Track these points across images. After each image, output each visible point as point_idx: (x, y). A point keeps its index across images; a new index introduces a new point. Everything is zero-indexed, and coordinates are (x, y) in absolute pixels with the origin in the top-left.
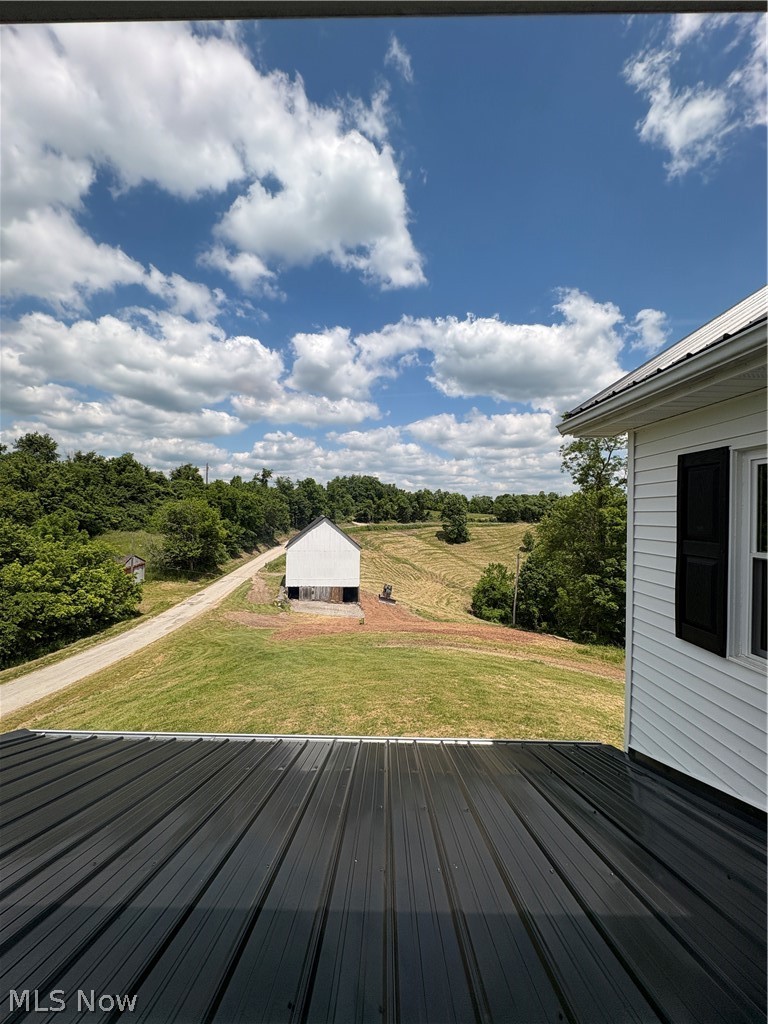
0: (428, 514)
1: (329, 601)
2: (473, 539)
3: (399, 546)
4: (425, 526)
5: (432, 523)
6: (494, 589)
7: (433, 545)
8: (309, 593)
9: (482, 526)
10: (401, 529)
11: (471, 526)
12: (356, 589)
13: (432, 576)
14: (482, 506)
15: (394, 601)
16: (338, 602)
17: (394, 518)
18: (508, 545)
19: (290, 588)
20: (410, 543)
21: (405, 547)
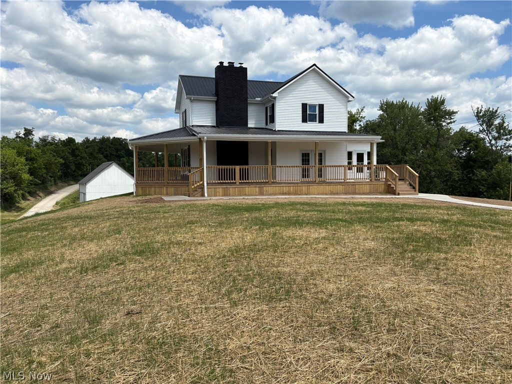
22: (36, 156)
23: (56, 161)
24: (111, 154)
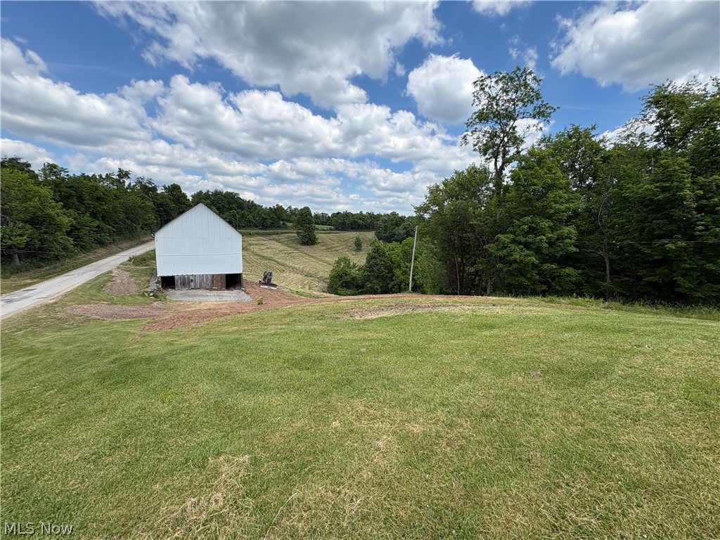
0: (283, 224)
1: (211, 289)
2: (319, 243)
3: (263, 247)
4: (282, 233)
5: (287, 231)
6: (346, 275)
7: (289, 247)
8: (187, 282)
9: (324, 233)
10: (263, 235)
11: (318, 233)
12: (240, 274)
13: (294, 270)
14: (323, 220)
15: (275, 286)
16: (221, 290)
17: (257, 227)
18: (344, 246)
19: (163, 278)
20: (272, 246)
21: (268, 248)
22: (104, 194)
23: (143, 205)
24: (224, 207)
